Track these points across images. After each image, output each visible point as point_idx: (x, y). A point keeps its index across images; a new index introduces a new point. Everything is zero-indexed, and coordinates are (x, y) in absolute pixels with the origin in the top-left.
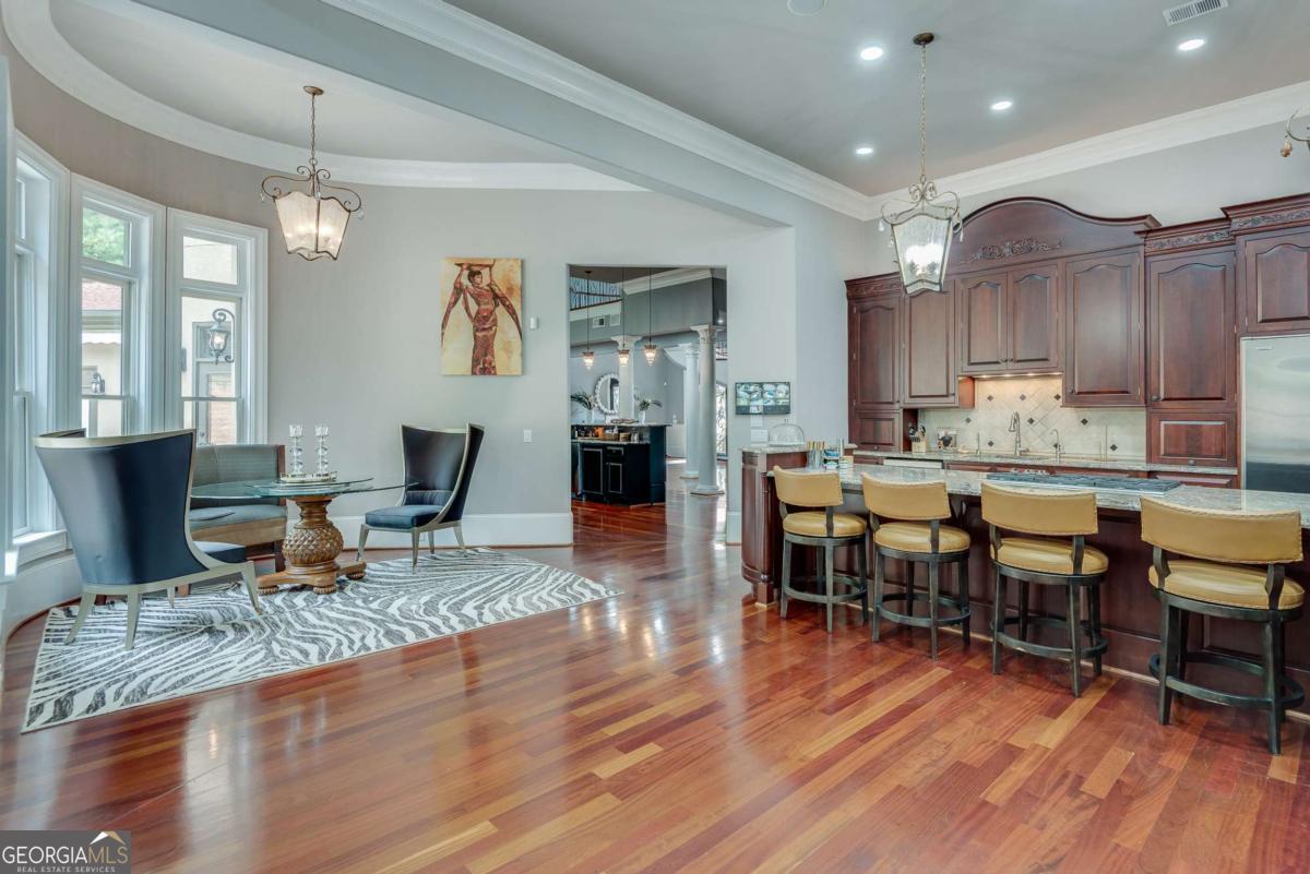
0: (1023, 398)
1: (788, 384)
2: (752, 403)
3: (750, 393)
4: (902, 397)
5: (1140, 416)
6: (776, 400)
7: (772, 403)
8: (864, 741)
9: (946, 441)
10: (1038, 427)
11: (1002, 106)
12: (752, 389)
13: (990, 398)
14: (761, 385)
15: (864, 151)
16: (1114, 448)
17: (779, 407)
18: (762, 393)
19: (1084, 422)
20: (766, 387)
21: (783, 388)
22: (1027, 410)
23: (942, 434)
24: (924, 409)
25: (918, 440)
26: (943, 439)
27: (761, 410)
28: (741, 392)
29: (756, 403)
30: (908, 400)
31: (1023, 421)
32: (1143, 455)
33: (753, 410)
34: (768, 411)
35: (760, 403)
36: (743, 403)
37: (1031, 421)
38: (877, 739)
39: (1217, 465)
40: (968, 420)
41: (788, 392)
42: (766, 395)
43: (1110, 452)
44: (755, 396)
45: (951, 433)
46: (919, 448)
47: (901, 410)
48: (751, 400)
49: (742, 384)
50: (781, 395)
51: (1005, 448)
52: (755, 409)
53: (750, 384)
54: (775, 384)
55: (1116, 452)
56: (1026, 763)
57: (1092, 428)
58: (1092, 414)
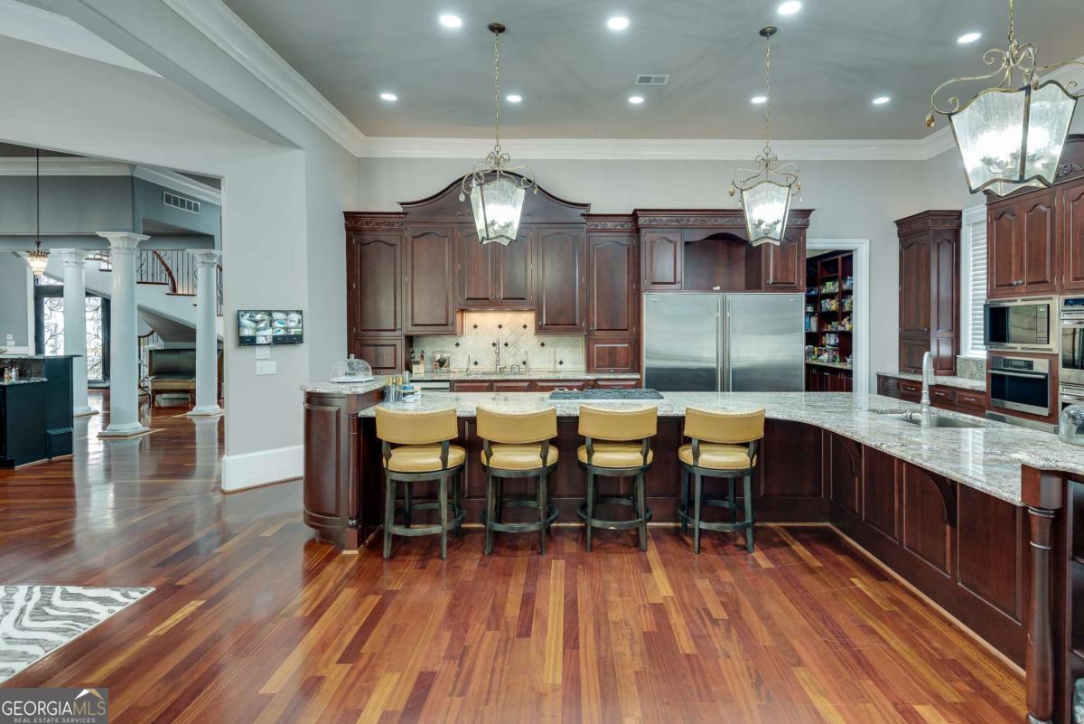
0: (500, 327)
1: (300, 312)
2: (258, 333)
3: (257, 322)
4: (404, 325)
5: (581, 340)
6: (286, 329)
7: (282, 332)
8: (576, 646)
9: (442, 363)
10: (511, 349)
11: (514, 99)
12: (258, 317)
13: (475, 327)
14: (270, 313)
15: (388, 97)
16: (561, 363)
17: (291, 337)
18: (271, 322)
19: (543, 345)
20: (276, 315)
21: (295, 317)
22: (504, 335)
23: (438, 357)
24: (418, 336)
25: (418, 363)
26: (439, 361)
27: (270, 340)
28: (245, 321)
29: (264, 333)
30: (410, 328)
31: (502, 345)
32: (582, 367)
33: (260, 340)
34: (278, 341)
35: (269, 332)
36: (247, 332)
37: (506, 345)
38: (581, 641)
39: (625, 372)
40: (457, 345)
41: (301, 321)
42: (276, 324)
43: (559, 366)
44: (262, 325)
45: (445, 355)
46: (419, 370)
47: (403, 338)
48: (257, 330)
49: (246, 312)
50: (292, 324)
51: (486, 368)
52: (263, 339)
53: (257, 312)
54: (287, 313)
55: (562, 366)
56: (674, 614)
57: (547, 349)
58: (547, 339)
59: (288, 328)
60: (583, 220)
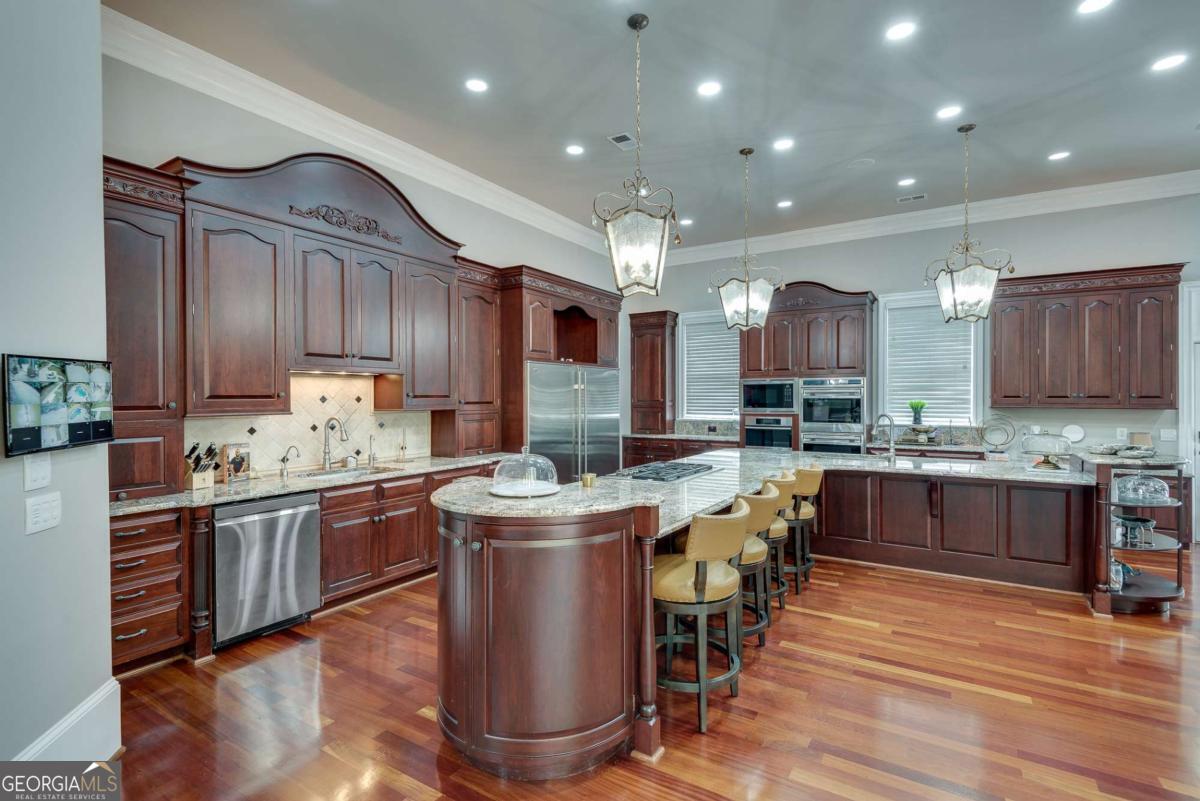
0: (323, 399)
1: (109, 367)
2: (45, 418)
3: (40, 389)
4: (191, 396)
6: (91, 406)
7: (86, 415)
9: (239, 465)
10: (339, 433)
12: (43, 375)
14: (62, 364)
16: (403, 448)
17: (95, 426)
18: (65, 388)
19: (382, 425)
20: (72, 373)
21: (100, 378)
22: (331, 410)
23: (233, 454)
26: (234, 461)
27: (65, 438)
28: (21, 387)
29: (53, 416)
33: (48, 436)
34: (78, 439)
35: (62, 414)
40: (252, 431)
41: (109, 389)
42: (73, 394)
43: (402, 452)
44: (50, 397)
45: (242, 451)
49: (24, 362)
50: (97, 395)
52: (52, 432)
53: (40, 361)
54: (88, 366)
55: (407, 452)
57: (387, 431)
58: (388, 417)
59: (91, 404)
60: (452, 262)
